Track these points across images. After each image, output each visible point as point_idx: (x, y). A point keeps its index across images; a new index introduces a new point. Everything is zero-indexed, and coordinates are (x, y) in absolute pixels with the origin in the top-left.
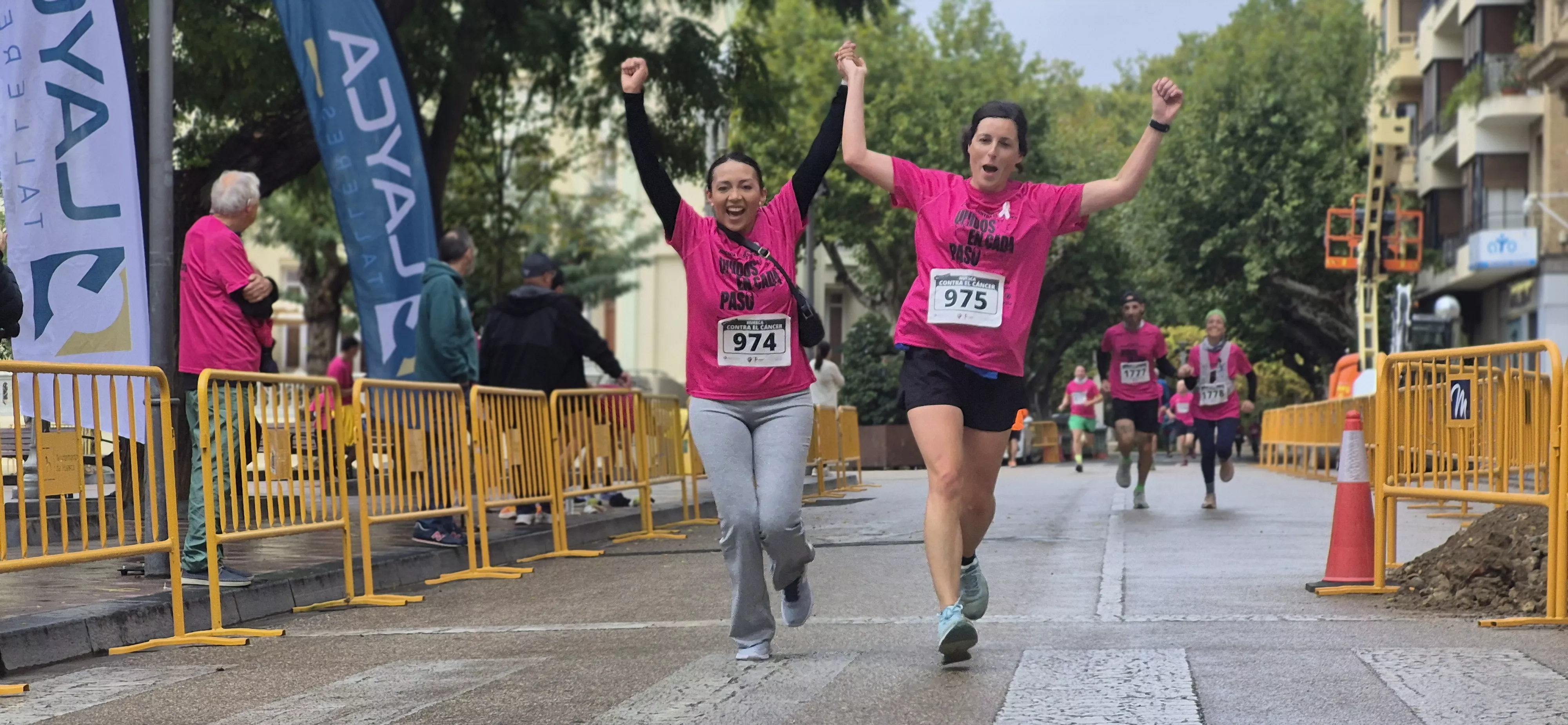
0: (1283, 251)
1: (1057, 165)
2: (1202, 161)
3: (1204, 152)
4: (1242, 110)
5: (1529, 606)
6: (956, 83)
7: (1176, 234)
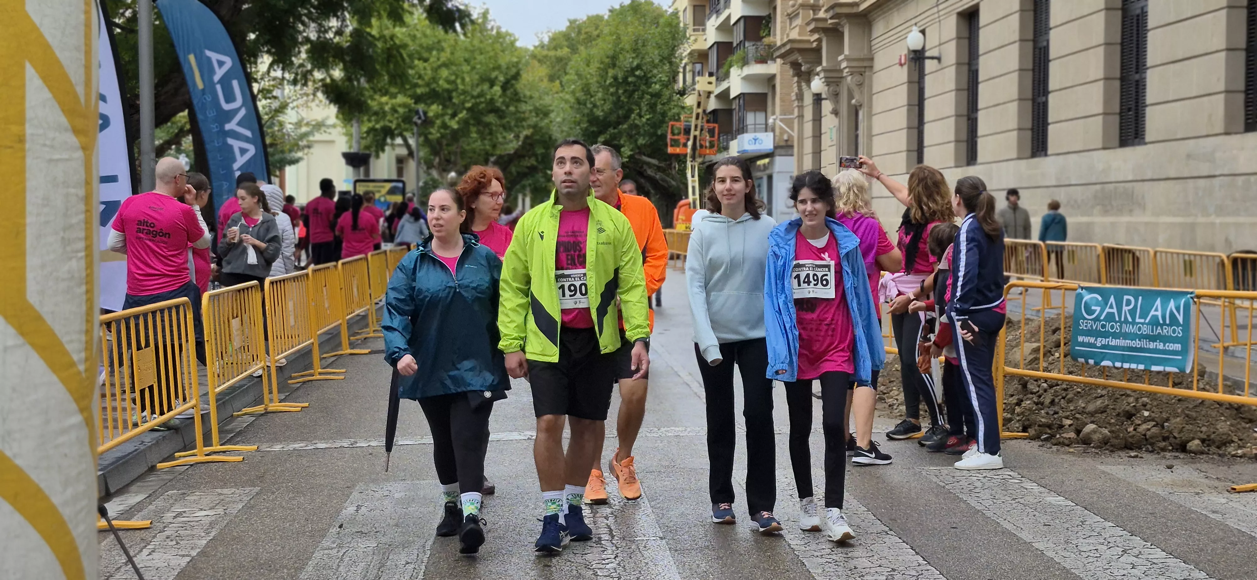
0: (641, 141)
1: (525, 96)
2: (599, 94)
3: (601, 90)
4: (620, 67)
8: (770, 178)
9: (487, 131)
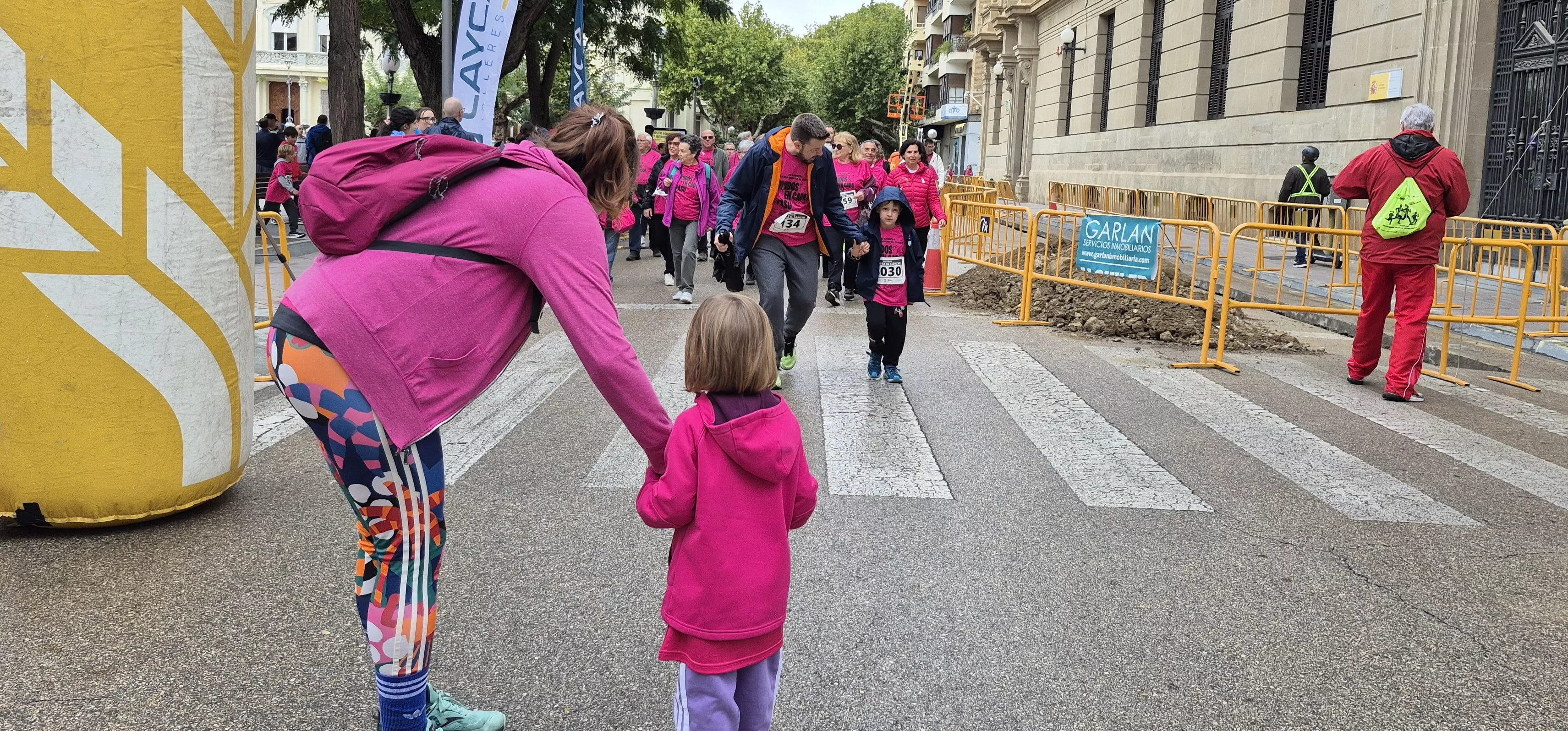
0: (870, 108)
1: (786, 72)
2: (841, 72)
3: (842, 68)
4: (857, 52)
5: (1008, 310)
6: (748, 37)
7: (830, 100)
8: (964, 137)
9: (757, 97)
